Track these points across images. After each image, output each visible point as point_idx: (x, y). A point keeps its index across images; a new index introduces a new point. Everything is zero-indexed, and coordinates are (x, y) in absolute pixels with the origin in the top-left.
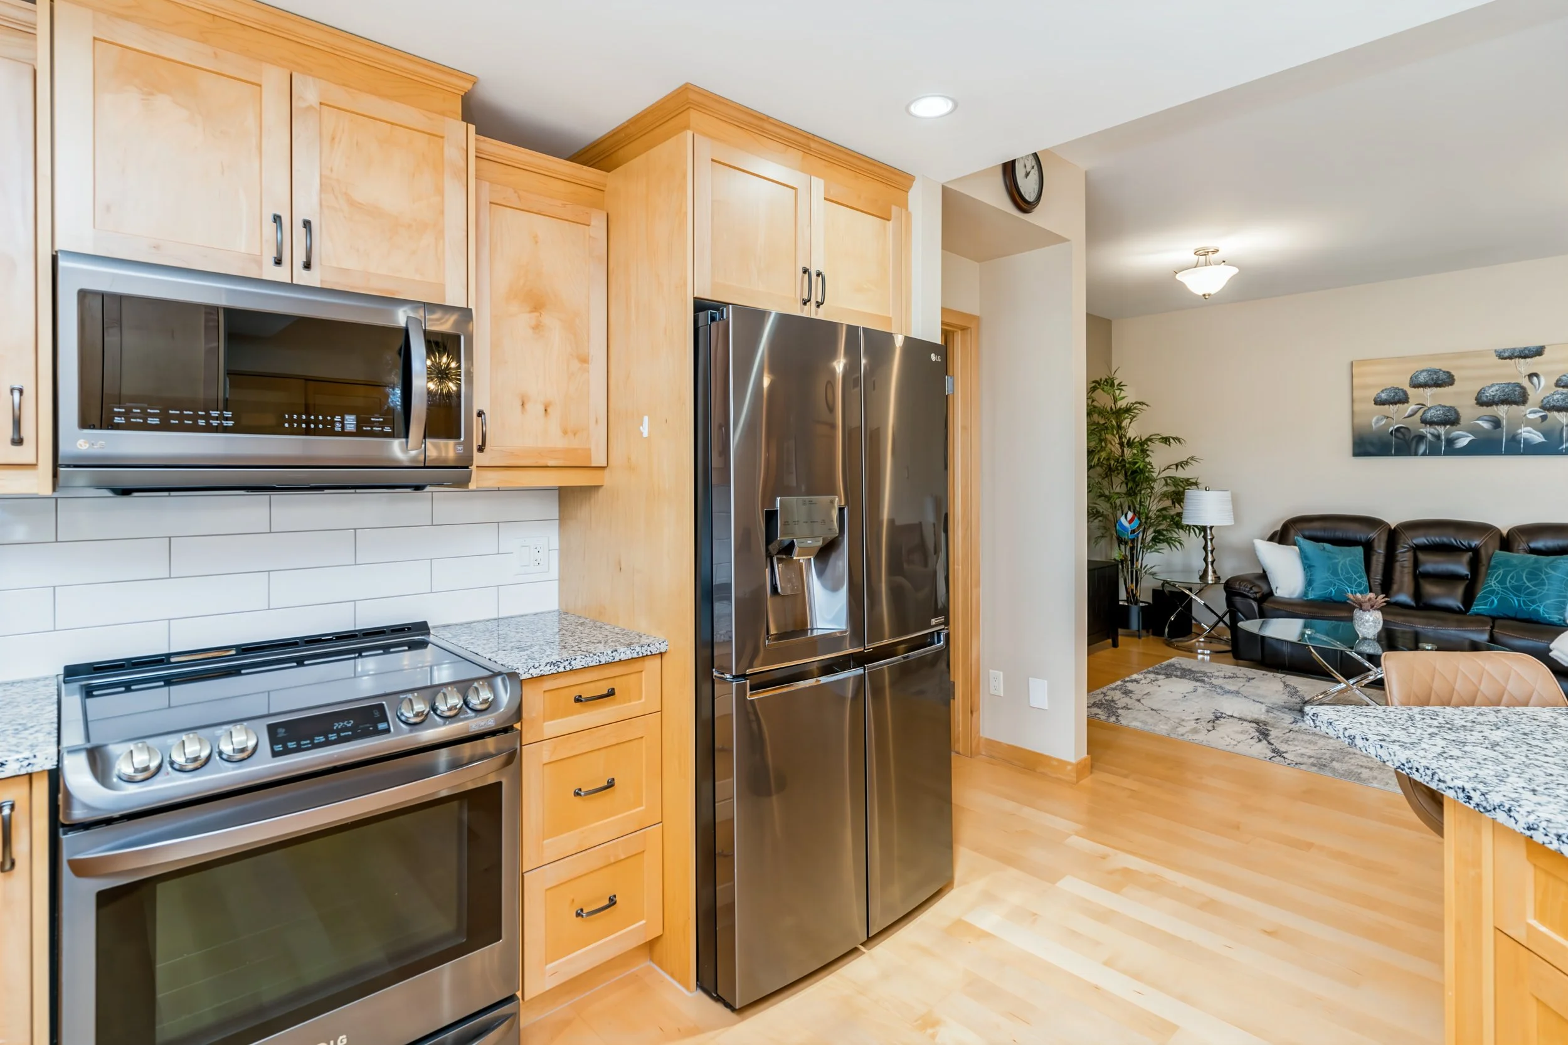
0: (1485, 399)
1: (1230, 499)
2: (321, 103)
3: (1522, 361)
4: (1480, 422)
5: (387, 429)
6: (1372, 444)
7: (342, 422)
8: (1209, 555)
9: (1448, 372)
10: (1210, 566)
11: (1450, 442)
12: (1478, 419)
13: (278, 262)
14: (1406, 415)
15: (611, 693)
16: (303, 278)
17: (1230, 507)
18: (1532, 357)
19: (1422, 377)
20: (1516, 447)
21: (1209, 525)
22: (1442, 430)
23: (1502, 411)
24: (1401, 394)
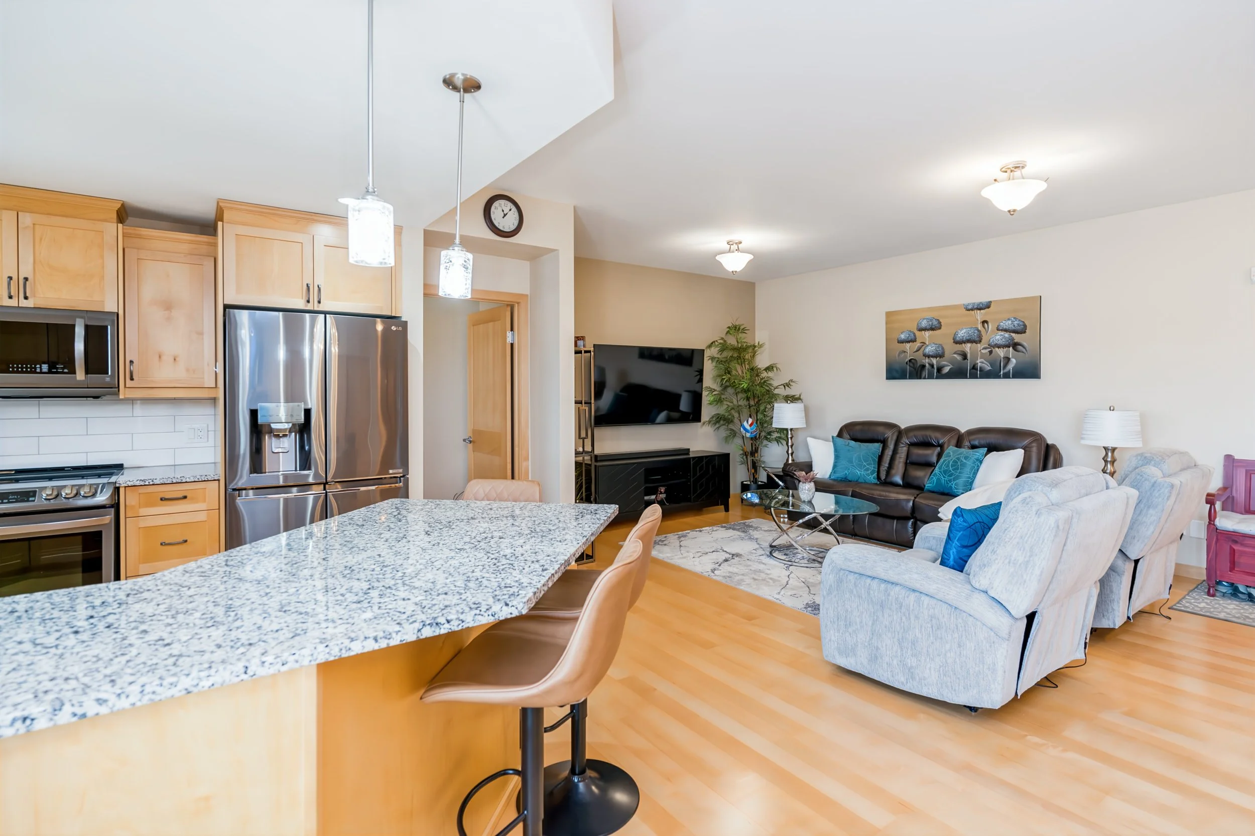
0: (958, 339)
1: (803, 409)
2: (34, 224)
3: (978, 311)
4: (955, 355)
5: (66, 370)
6: (897, 371)
7: (41, 368)
8: (790, 449)
9: (938, 320)
10: (790, 457)
11: (939, 370)
12: (955, 353)
13: (10, 297)
14: (915, 350)
15: (185, 497)
16: (24, 303)
17: (803, 415)
18: (984, 309)
19: (923, 323)
20: (975, 373)
21: (789, 427)
22: (934, 361)
23: (967, 347)
24: (912, 335)
